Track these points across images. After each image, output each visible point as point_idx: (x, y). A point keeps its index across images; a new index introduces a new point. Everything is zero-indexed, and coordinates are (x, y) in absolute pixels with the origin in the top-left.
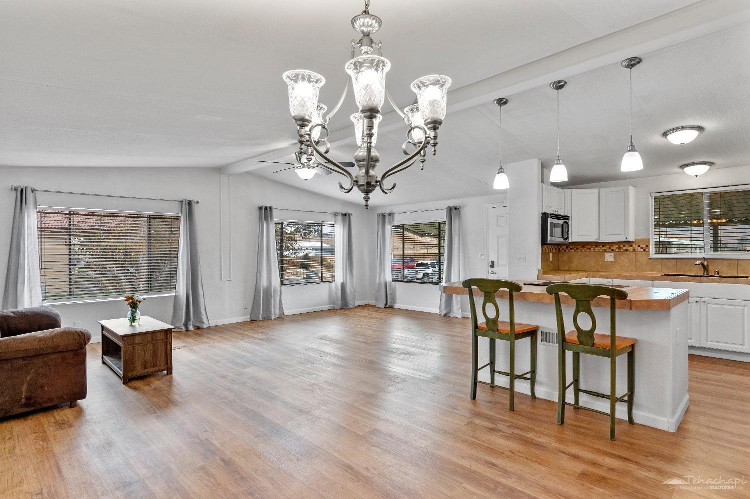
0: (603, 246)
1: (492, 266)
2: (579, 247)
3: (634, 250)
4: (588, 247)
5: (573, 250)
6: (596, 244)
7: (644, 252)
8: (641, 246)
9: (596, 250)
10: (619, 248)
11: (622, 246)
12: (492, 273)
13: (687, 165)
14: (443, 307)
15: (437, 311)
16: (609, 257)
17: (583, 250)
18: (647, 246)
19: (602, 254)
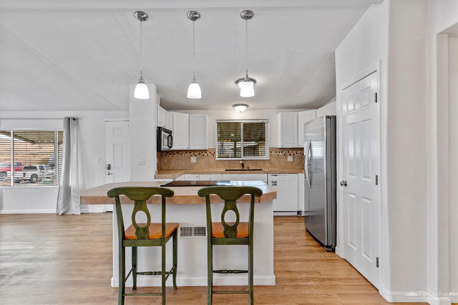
0: (190, 153)
1: (109, 168)
2: (175, 153)
3: (207, 155)
4: (180, 153)
5: (171, 156)
6: (186, 151)
7: (213, 156)
8: (212, 153)
9: (186, 156)
10: (199, 154)
11: (201, 153)
12: (109, 174)
13: (236, 105)
14: (61, 207)
15: (54, 211)
16: (193, 160)
17: (178, 156)
18: (214, 153)
19: (189, 158)
